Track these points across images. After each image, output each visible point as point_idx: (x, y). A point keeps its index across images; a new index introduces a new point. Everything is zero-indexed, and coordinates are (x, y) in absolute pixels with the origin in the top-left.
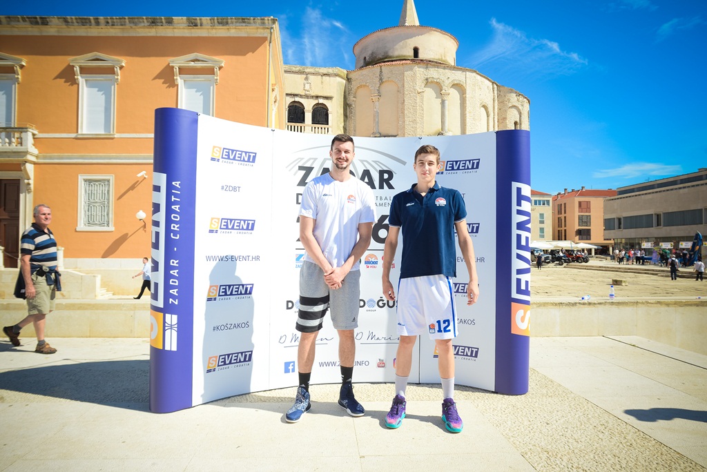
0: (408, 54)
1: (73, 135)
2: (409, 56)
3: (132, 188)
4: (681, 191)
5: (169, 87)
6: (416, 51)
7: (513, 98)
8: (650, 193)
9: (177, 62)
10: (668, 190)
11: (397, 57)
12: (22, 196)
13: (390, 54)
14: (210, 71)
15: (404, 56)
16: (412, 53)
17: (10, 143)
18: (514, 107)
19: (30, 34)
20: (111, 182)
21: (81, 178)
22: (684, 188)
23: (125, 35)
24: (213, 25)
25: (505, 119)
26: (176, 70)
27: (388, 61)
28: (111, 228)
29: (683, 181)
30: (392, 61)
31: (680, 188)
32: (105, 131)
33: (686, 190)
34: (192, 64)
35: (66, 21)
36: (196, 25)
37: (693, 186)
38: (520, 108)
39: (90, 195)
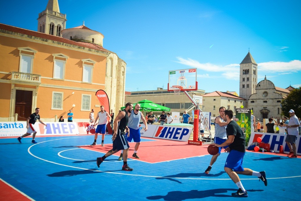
0: (90, 41)
1: (51, 78)
2: (91, 42)
3: (68, 97)
4: (155, 96)
5: (80, 67)
6: (93, 39)
7: (123, 63)
8: (144, 96)
9: (84, 60)
10: (150, 95)
11: (86, 41)
12: (33, 97)
13: (84, 39)
14: (92, 64)
15: (89, 41)
16: (92, 40)
17: (29, 79)
18: (123, 66)
19: (39, 43)
20: (62, 95)
21: (53, 92)
22: (156, 95)
23: (69, 49)
24: (95, 52)
25: (120, 70)
26: (83, 63)
27: (82, 42)
28: (62, 109)
29: (156, 93)
30: (85, 42)
31: (155, 95)
32: (60, 77)
33: (157, 96)
34: (88, 62)
35: (53, 42)
36: (90, 51)
37: (159, 95)
38: (124, 67)
39: (55, 98)
